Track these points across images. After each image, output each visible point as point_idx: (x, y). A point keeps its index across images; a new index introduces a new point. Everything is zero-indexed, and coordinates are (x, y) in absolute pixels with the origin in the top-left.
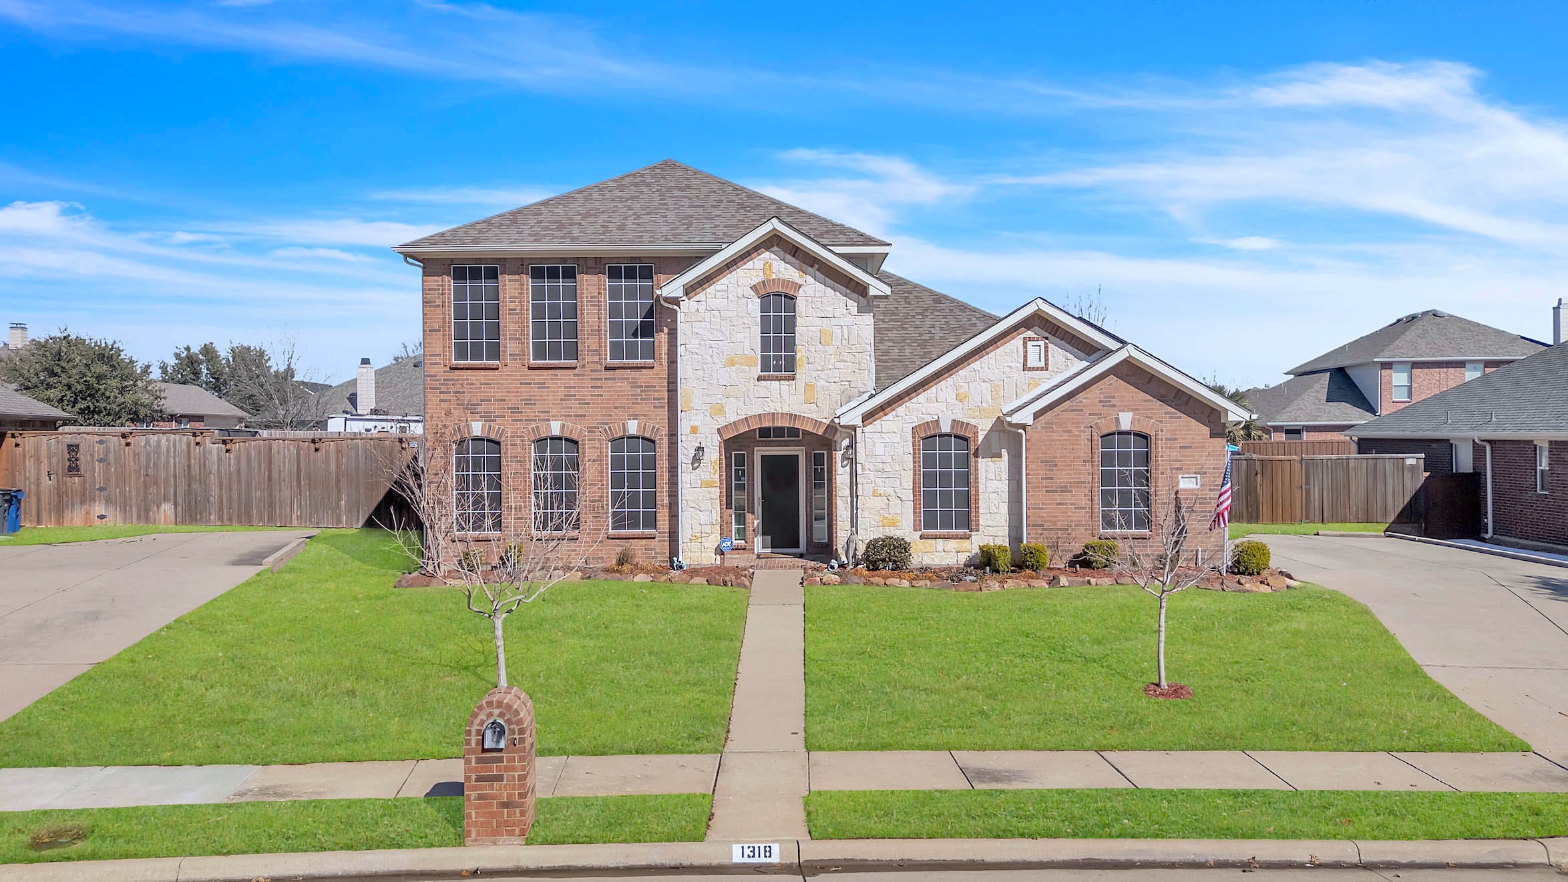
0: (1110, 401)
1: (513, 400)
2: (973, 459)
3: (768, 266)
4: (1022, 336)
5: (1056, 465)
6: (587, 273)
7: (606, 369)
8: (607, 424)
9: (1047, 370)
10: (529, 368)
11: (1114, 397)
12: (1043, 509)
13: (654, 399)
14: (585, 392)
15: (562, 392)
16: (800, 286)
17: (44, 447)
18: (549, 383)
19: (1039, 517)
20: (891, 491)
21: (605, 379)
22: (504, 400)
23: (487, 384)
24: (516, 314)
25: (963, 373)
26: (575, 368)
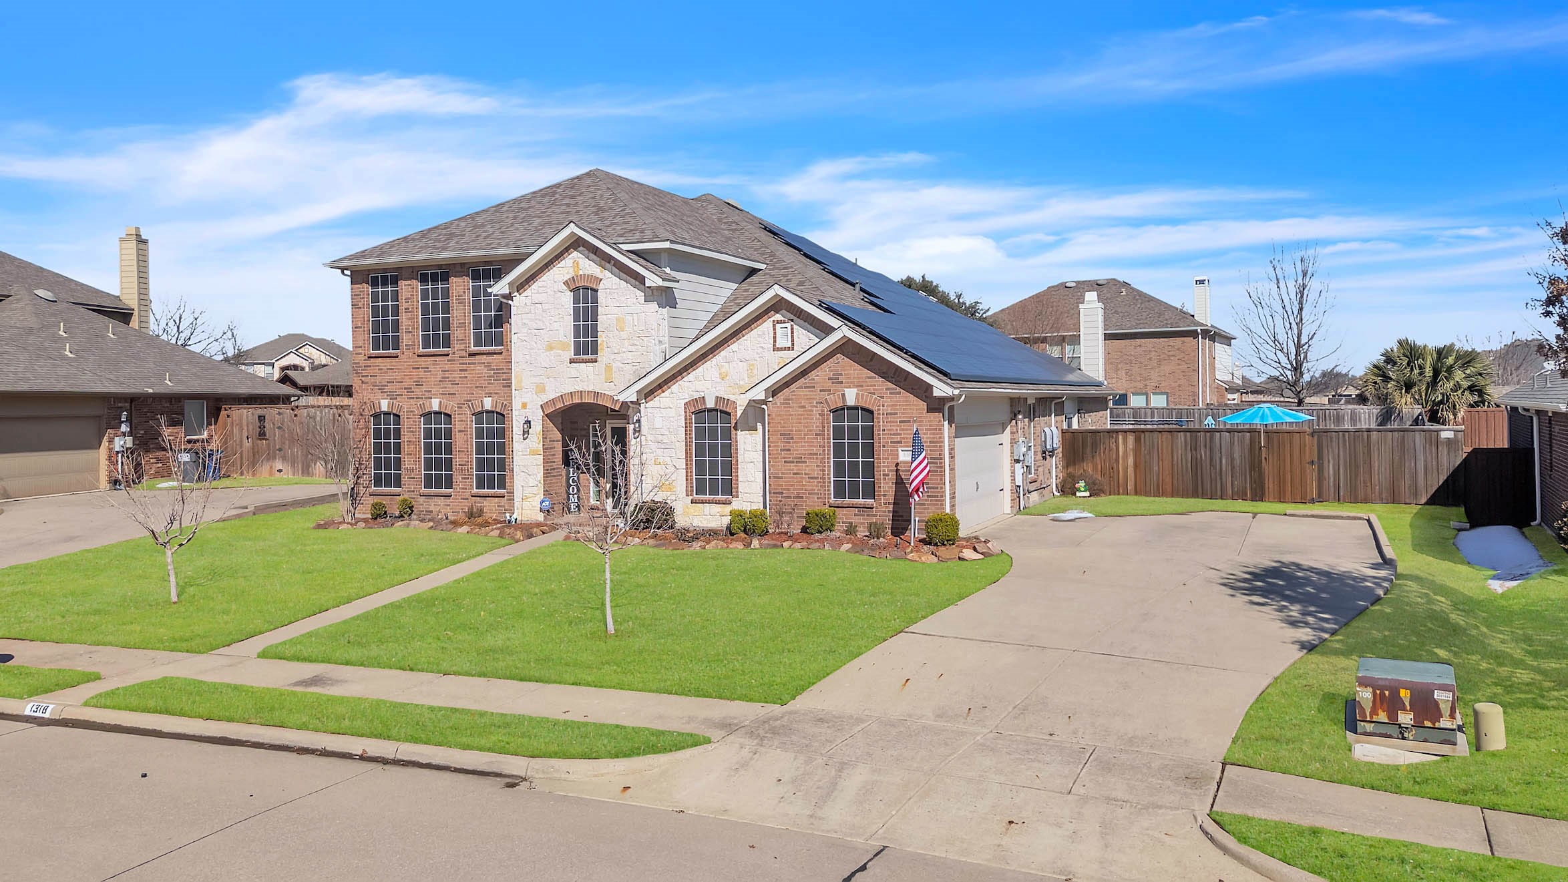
0: (838, 379)
1: (408, 382)
2: (733, 432)
3: (576, 264)
4: (772, 319)
5: (792, 438)
6: (455, 277)
7: (470, 355)
8: (470, 401)
9: (793, 350)
10: (418, 356)
11: (841, 374)
12: (782, 478)
13: (503, 380)
14: (456, 374)
15: (440, 374)
16: (601, 280)
17: (245, 417)
18: (431, 368)
19: (779, 485)
20: (668, 460)
21: (469, 364)
22: (402, 382)
23: (391, 369)
24: (410, 312)
25: (724, 354)
26: (448, 355)
